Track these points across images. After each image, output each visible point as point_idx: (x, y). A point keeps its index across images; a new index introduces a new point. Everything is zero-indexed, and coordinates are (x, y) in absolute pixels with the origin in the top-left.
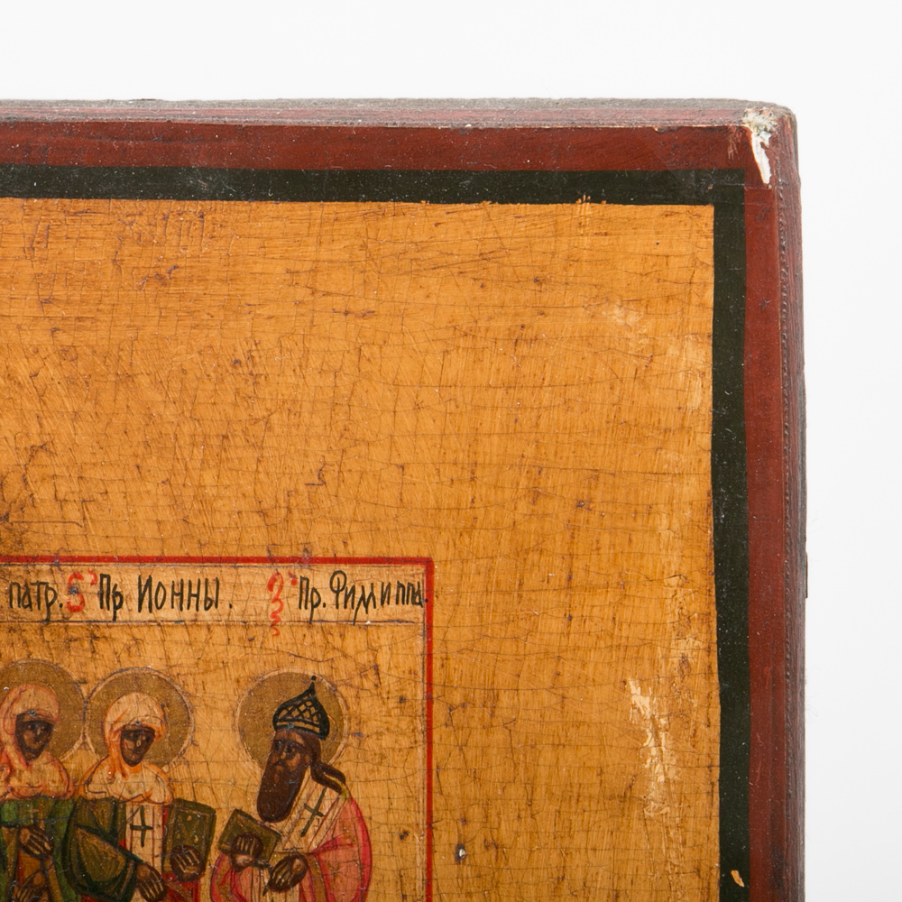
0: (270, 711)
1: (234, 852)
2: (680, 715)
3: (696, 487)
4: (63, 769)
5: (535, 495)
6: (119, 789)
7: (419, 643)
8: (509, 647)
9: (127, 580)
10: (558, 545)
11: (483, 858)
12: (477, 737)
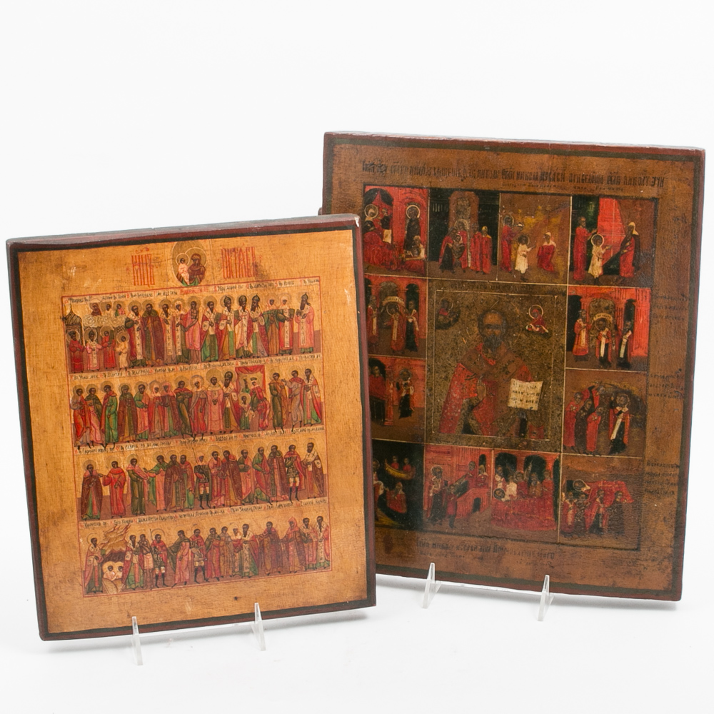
1: (297, 315)
2: (351, 293)
3: (352, 264)
4: (276, 306)
5: (332, 267)
7: (319, 287)
8: (330, 286)
9: (283, 282)
10: (335, 273)
11: (328, 313)
12: (327, 298)
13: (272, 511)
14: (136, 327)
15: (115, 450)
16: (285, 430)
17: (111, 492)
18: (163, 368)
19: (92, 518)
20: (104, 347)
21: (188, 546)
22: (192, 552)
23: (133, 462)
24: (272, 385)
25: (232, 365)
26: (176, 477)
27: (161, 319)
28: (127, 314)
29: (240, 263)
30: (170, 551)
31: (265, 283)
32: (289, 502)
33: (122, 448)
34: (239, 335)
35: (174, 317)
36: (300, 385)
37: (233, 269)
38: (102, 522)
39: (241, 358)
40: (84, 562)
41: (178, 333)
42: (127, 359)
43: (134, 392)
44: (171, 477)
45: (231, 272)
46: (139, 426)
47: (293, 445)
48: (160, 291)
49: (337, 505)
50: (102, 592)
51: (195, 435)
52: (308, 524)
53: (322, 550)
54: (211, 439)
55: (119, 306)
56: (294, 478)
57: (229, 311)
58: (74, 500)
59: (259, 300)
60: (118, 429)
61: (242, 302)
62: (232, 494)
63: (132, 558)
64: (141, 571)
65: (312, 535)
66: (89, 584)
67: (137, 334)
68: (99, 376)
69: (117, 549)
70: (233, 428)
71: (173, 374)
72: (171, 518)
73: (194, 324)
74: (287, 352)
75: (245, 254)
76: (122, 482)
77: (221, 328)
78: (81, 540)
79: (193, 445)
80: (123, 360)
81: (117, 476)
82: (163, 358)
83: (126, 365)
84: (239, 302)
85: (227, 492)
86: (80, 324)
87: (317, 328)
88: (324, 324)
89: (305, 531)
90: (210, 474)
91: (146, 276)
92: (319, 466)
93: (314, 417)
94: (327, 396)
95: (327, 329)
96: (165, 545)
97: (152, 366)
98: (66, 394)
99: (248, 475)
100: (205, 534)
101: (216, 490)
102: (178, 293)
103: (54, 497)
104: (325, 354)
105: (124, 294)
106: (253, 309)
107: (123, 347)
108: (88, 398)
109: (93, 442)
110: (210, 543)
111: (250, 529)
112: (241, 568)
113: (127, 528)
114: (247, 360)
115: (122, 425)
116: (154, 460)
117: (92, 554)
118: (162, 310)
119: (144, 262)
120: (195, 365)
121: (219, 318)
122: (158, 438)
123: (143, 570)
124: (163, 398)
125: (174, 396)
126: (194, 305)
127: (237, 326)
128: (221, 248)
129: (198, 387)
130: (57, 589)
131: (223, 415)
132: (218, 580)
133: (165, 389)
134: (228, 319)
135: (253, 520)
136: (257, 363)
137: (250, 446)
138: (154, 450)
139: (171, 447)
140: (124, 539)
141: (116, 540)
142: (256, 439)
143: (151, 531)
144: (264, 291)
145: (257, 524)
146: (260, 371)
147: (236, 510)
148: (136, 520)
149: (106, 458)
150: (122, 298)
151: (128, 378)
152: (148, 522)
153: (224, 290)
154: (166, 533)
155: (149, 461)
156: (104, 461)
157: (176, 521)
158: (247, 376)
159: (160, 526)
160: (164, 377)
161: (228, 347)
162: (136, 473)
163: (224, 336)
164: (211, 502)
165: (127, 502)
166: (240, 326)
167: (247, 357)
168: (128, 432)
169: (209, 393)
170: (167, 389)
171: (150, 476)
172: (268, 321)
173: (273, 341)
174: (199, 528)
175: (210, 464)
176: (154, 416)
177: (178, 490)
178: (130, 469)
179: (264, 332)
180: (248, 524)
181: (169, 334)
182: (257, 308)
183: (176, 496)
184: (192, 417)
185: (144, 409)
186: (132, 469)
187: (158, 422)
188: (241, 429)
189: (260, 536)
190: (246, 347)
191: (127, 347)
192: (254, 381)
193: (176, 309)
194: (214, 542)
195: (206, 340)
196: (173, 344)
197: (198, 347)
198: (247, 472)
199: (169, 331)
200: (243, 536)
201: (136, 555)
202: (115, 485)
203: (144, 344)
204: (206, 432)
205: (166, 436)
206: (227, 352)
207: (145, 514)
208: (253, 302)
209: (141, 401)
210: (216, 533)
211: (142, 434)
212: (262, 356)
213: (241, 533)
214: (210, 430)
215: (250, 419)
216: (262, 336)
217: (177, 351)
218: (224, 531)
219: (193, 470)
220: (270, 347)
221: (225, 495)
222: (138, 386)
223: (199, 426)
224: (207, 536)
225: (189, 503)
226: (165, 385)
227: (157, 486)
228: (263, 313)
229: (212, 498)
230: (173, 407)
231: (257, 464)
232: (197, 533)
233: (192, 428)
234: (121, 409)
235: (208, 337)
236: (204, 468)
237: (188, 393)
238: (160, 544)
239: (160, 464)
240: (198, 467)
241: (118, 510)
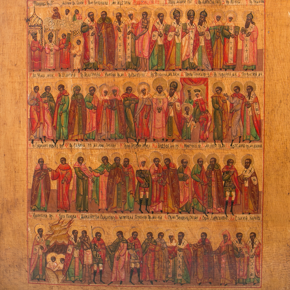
0: (246, 15)
1: (242, 32)
4: (222, 22)
6: (228, 25)
7: (264, 7)
8: (274, 8)
11: (271, 33)
12: (271, 18)
13: (207, 223)
14: (91, 32)
15: (64, 147)
16: (224, 143)
17: (59, 186)
18: (113, 73)
19: (39, 210)
20: (61, 49)
21: (125, 248)
22: (129, 254)
23: (80, 160)
24: (214, 98)
25: (178, 76)
26: (118, 179)
27: (114, 26)
28: (83, 19)
30: (109, 250)
32: (224, 215)
33: (71, 146)
34: (186, 47)
35: (126, 25)
36: (241, 101)
38: (48, 214)
39: (187, 69)
40: (31, 250)
41: (129, 41)
42: (80, 62)
44: (114, 179)
46: (88, 127)
47: (231, 160)
48: (115, 0)
49: (270, 224)
50: (45, 280)
51: (139, 140)
52: (241, 239)
53: (253, 266)
54: (154, 145)
55: (77, 12)
56: (231, 192)
57: (178, 24)
58: (26, 190)
59: (206, 15)
60: (68, 127)
61: (190, 15)
62: (170, 202)
63: (73, 252)
64: (81, 265)
65: (244, 250)
66: (34, 271)
67: (92, 39)
68: (54, 75)
69: (60, 241)
70: (174, 137)
71: (121, 79)
72: (112, 218)
73: (144, 34)
74: (231, 67)
76: (69, 179)
77: (170, 39)
78: (29, 229)
79: (136, 150)
80: (77, 62)
81: (64, 172)
82: (114, 63)
83: (79, 67)
84: (188, 15)
85: (166, 199)
86: (41, 26)
87: (260, 46)
88: (267, 44)
89: (238, 245)
90: (150, 180)
92: (255, 183)
93: (253, 133)
94: (266, 114)
95: (270, 48)
96: (104, 243)
97: (103, 70)
98: (25, 91)
99: (187, 184)
100: (142, 238)
101: (155, 196)
102: (132, 3)
103: (9, 186)
104: (267, 73)
105: (82, 1)
106: (200, 24)
107: (78, 50)
108: (44, 95)
109: (45, 137)
110: (146, 247)
111: (185, 238)
112: (174, 274)
113: (70, 223)
114: (192, 72)
115: (72, 123)
116: (99, 160)
117: (38, 243)
118: (115, 18)
120: (143, 72)
121: (168, 29)
122: (104, 140)
123: (83, 265)
124: (111, 101)
125: (122, 100)
126: (145, 15)
127: (184, 39)
129: (144, 94)
130: (7, 273)
131: (166, 123)
132: (152, 283)
133: (114, 93)
134: (177, 30)
135: (188, 229)
136: (202, 75)
137: (190, 156)
138: (99, 151)
139: (116, 149)
140: (67, 233)
141: (60, 233)
142: (196, 150)
143: (92, 228)
144: (212, 7)
145: (192, 234)
146: (204, 83)
147: (173, 218)
148: (79, 216)
149: (55, 154)
150: (80, 4)
151: (80, 79)
152: (90, 219)
153: (174, 3)
154: (106, 232)
155: (94, 161)
156: (53, 156)
157: (116, 221)
158: (191, 87)
159: (101, 224)
160: (113, 81)
161: (174, 58)
162: (82, 171)
163: (171, 47)
164: (149, 207)
165: (72, 198)
166: (187, 39)
167: (192, 69)
168: (77, 131)
169: (154, 100)
170: (115, 94)
171: (94, 175)
172: (214, 36)
173: (217, 56)
174: (137, 231)
175: (151, 169)
176: (101, 117)
177: (119, 192)
178: (76, 166)
179: (209, 46)
180: (183, 232)
181: (121, 41)
182: (204, 23)
183: (118, 197)
184: (137, 123)
185: (93, 110)
186: (78, 167)
187: (105, 124)
188: (182, 138)
189: (194, 246)
190: (192, 59)
191: (82, 50)
192: (197, 93)
193: (128, 17)
194: (150, 247)
195: (154, 49)
196: (123, 51)
197: (146, 56)
198: (186, 181)
199: (121, 38)
200: (178, 243)
201: (77, 249)
202: (63, 180)
203: (97, 48)
204: (149, 138)
205: (112, 138)
206: (174, 63)
207: (87, 212)
208: (200, 17)
209: (91, 103)
210: (153, 238)
211: (89, 134)
212: (206, 69)
213: (176, 241)
214: (154, 137)
215: (192, 129)
216: (207, 49)
217: (127, 58)
218: (160, 237)
219: (135, 174)
220: (214, 61)
221: (163, 202)
222: (88, 88)
223: (143, 132)
224: (144, 239)
225: (129, 205)
226: (113, 89)
227: (101, 186)
228: (209, 28)
229: (151, 203)
230: (120, 111)
231: (196, 175)
232: (135, 235)
233: (137, 133)
234: (72, 109)
235: (156, 46)
236: (145, 173)
237: (134, 99)
238: (100, 242)
239: (105, 165)
240: (140, 172)
241: (63, 204)
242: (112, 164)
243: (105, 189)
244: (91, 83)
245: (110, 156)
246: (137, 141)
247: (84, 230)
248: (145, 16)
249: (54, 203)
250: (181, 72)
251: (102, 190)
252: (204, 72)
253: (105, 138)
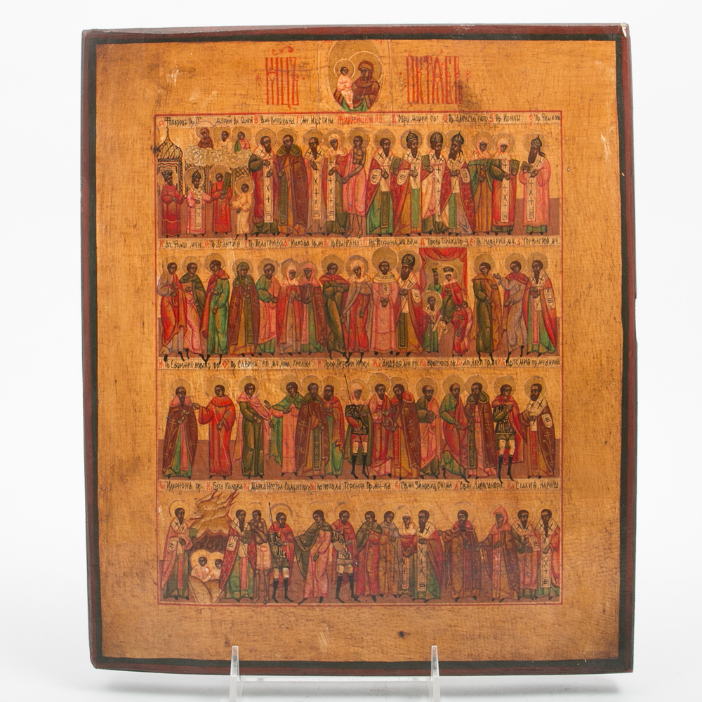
0: (530, 141)
1: (523, 170)
2: (611, 142)
3: (613, 96)
4: (489, 153)
5: (582, 98)
6: (500, 157)
7: (560, 127)
8: (577, 128)
9: (501, 115)
10: (587, 108)
11: (573, 171)
12: (571, 146)
13: (468, 494)
14: (266, 170)
15: (222, 367)
16: (495, 358)
17: (212, 435)
18: (305, 239)
19: (178, 475)
20: (214, 199)
21: (328, 539)
23: (249, 388)
24: (478, 282)
25: (416, 245)
26: (315, 420)
27: (306, 161)
28: (252, 149)
29: (434, 80)
30: (299, 543)
31: (473, 116)
32: (497, 481)
33: (233, 365)
34: (429, 196)
35: (326, 159)
36: (523, 287)
37: (424, 88)
38: (193, 483)
39: (430, 233)
40: (163, 546)
41: (332, 186)
42: (248, 221)
43: (256, 275)
44: (307, 421)
45: (420, 94)
46: (262, 332)
47: (507, 386)
48: (307, 117)
49: (575, 494)
50: (187, 598)
51: (350, 354)
52: (526, 521)
53: (548, 568)
54: (375, 363)
55: (241, 136)
56: (507, 440)
57: (414, 156)
58: (153, 442)
59: (462, 141)
60: (228, 334)
61: (436, 141)
62: (405, 459)
63: (237, 548)
64: (252, 571)
65: (532, 540)
66: (167, 583)
67: (267, 182)
68: (203, 245)
69: (215, 530)
70: (411, 348)
71: (319, 250)
72: (304, 488)
73: (358, 173)
74: (505, 229)
75: (443, 67)
76: (230, 421)
77: (400, 182)
78: (160, 510)
79: (345, 371)
80: (242, 222)
81: (221, 410)
82: (306, 223)
83: (247, 230)
84: (431, 142)
85: (397, 454)
86: (179, 159)
87: (554, 193)
88: (566, 189)
89: (521, 532)
90: (370, 422)
91: (286, 91)
92: (549, 425)
93: (543, 341)
94: (566, 308)
95: (571, 197)
96: (291, 532)
97: (287, 235)
98: (152, 271)
99: (433, 428)
100: (357, 521)
101: (378, 448)
102: (335, 121)
103: (123, 434)
104: (566, 239)
105: (250, 116)
106: (453, 156)
107: (244, 200)
108: (186, 279)
109: (187, 350)
110: (364, 537)
111: (430, 520)
112: (413, 584)
113: (232, 497)
114: (439, 238)
115: (234, 326)
116: (281, 389)
117: (176, 534)
118: (307, 146)
119: (285, 68)
120: (356, 239)
121: (398, 165)
122: (291, 354)
123: (255, 570)
124: (302, 288)
125: (320, 287)
126: (359, 141)
127: (425, 182)
128: (406, 55)
129: (359, 276)
130: (119, 586)
131: (396, 324)
132: (374, 599)
133: (306, 275)
134: (412, 168)
135: (436, 505)
136: (456, 243)
137: (437, 379)
138: (282, 373)
139: (311, 370)
140: (227, 515)
141: (214, 515)
142: (447, 369)
143: (271, 506)
144: (472, 127)
145: (443, 513)
146: (459, 257)
147: (410, 486)
148: (247, 486)
149: (206, 379)
150: (247, 123)
151: (248, 251)
152: (267, 491)
153: (408, 121)
154: (294, 512)
155: (273, 390)
156: (203, 383)
157: (311, 494)
158: (437, 264)
159: (286, 499)
160: (305, 254)
161: (409, 215)
162: (253, 408)
163: (403, 196)
164: (369, 467)
165: (235, 455)
166: (431, 181)
167: (439, 233)
168: (244, 339)
169: (376, 286)
170: (309, 275)
171: (274, 415)
172: (475, 176)
173: (482, 211)
174: (348, 510)
175: (371, 404)
176: (285, 316)
177: (317, 443)
178: (242, 400)
179: (468, 195)
180: (428, 510)
181: (318, 186)
182: (458, 154)
183: (314, 452)
184: (347, 324)
185: (271, 303)
186: (246, 400)
187: (292, 326)
188: (424, 350)
189: (446, 534)
190: (439, 216)
191: (250, 202)
192: (448, 273)
193: (330, 146)
194: (371, 536)
195: (375, 200)
196: (322, 203)
197: (362, 211)
198: (431, 423)
199: (317, 181)
200: (419, 530)
201: (244, 543)
202: (219, 424)
203: (277, 198)
204: (368, 350)
205: (303, 352)
206: (408, 223)
207: (262, 477)
208: (453, 144)
209: (267, 291)
210: (376, 521)
211: (265, 344)
212: (463, 232)
213: (415, 525)
214: (375, 348)
215: (440, 334)
216: (464, 199)
217: (328, 215)
218: (388, 519)
219: (344, 412)
220: (477, 219)
221: (393, 459)
222: (263, 265)
223: (357, 339)
224: (361, 524)
225: (334, 465)
226: (305, 267)
227: (285, 433)
228: (468, 163)
229: (371, 462)
230: (316, 304)
231: (448, 412)
232: (344, 517)
233: (346, 342)
234: (235, 301)
235: (378, 194)
236: (362, 409)
237: (341, 284)
238: (284, 529)
239: (292, 397)
240: (351, 408)
241: (220, 466)
242: (304, 395)
243: (293, 437)
244: (267, 257)
245: (301, 381)
246: (347, 355)
247: (257, 509)
248: (358, 144)
249: (204, 464)
250: (420, 237)
251: (287, 440)
252: (459, 237)
253: (291, 351)
